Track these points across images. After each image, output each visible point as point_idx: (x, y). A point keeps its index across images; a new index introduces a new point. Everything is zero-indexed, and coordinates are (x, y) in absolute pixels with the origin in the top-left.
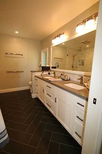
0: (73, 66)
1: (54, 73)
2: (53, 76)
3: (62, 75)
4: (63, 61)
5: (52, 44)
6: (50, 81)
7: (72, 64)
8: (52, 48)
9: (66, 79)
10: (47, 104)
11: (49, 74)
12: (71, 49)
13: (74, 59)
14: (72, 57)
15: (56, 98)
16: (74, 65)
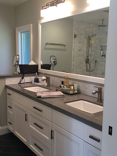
0: (88, 60)
1: (48, 80)
2: (46, 84)
3: (63, 83)
4: (65, 50)
5: (41, 18)
6: (40, 97)
7: (85, 55)
8: (40, 26)
9: (71, 92)
10: (35, 144)
11: (37, 80)
12: (82, 22)
13: (89, 45)
14: (86, 41)
15: (52, 131)
16: (89, 58)
